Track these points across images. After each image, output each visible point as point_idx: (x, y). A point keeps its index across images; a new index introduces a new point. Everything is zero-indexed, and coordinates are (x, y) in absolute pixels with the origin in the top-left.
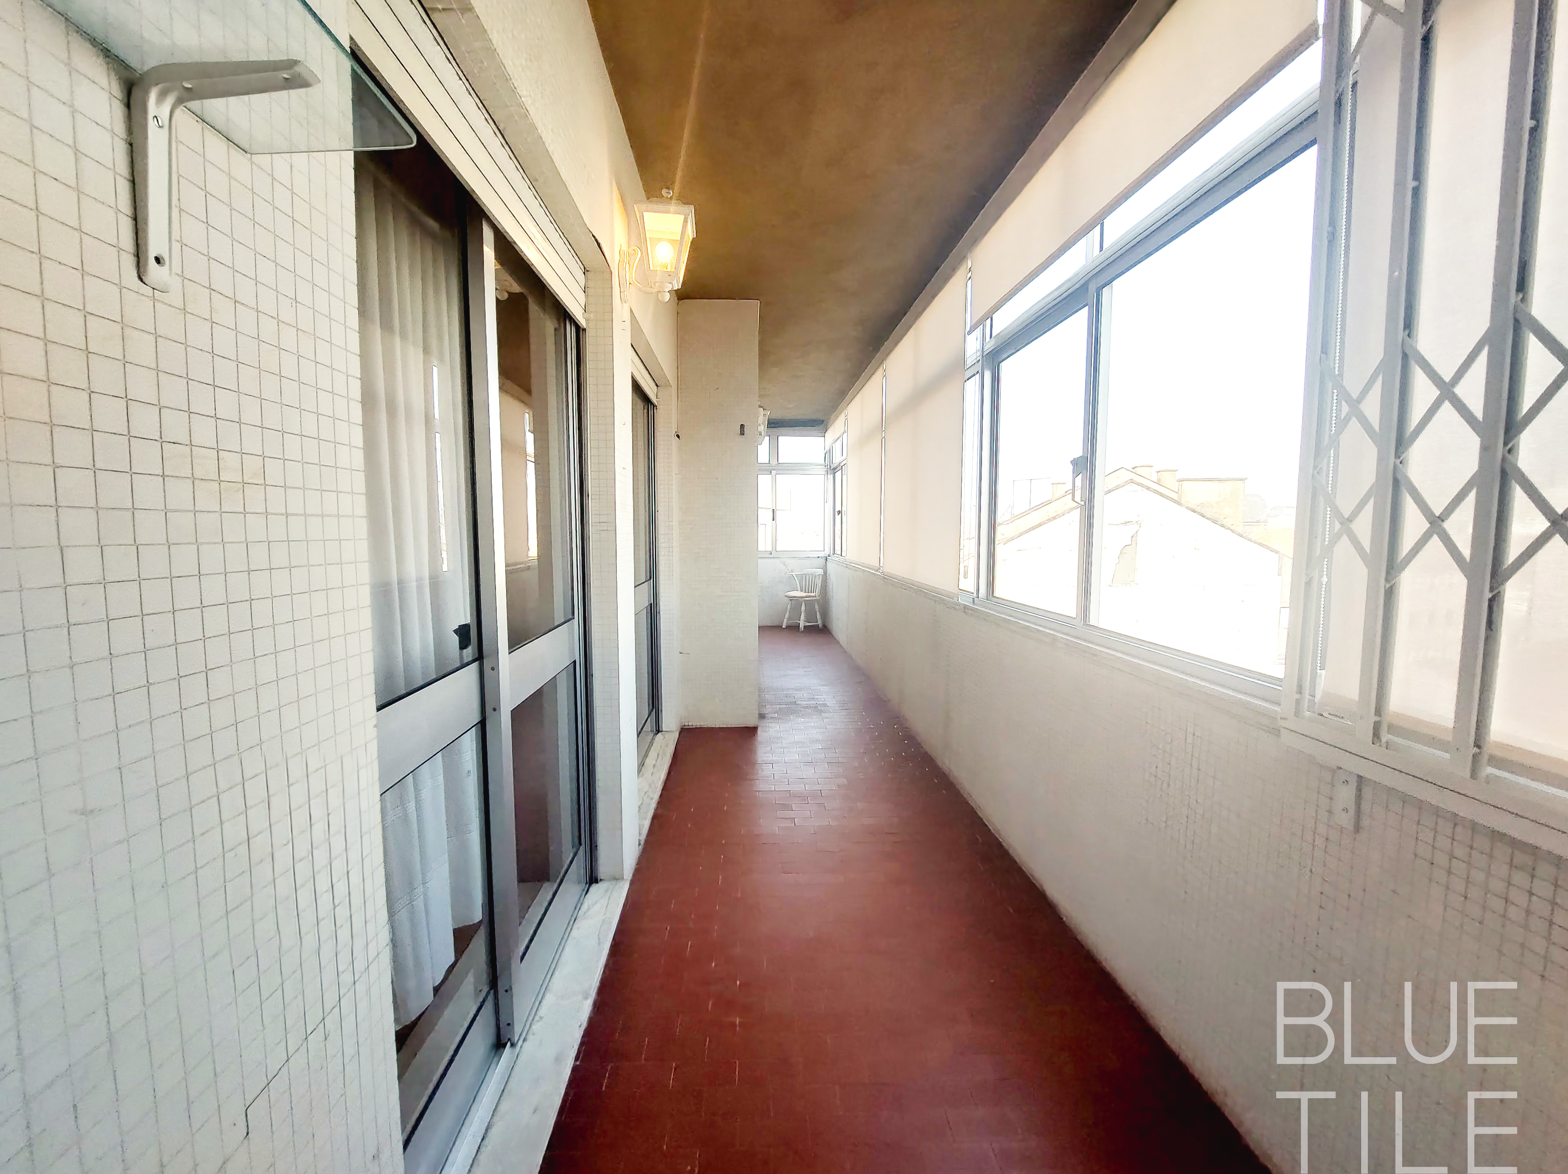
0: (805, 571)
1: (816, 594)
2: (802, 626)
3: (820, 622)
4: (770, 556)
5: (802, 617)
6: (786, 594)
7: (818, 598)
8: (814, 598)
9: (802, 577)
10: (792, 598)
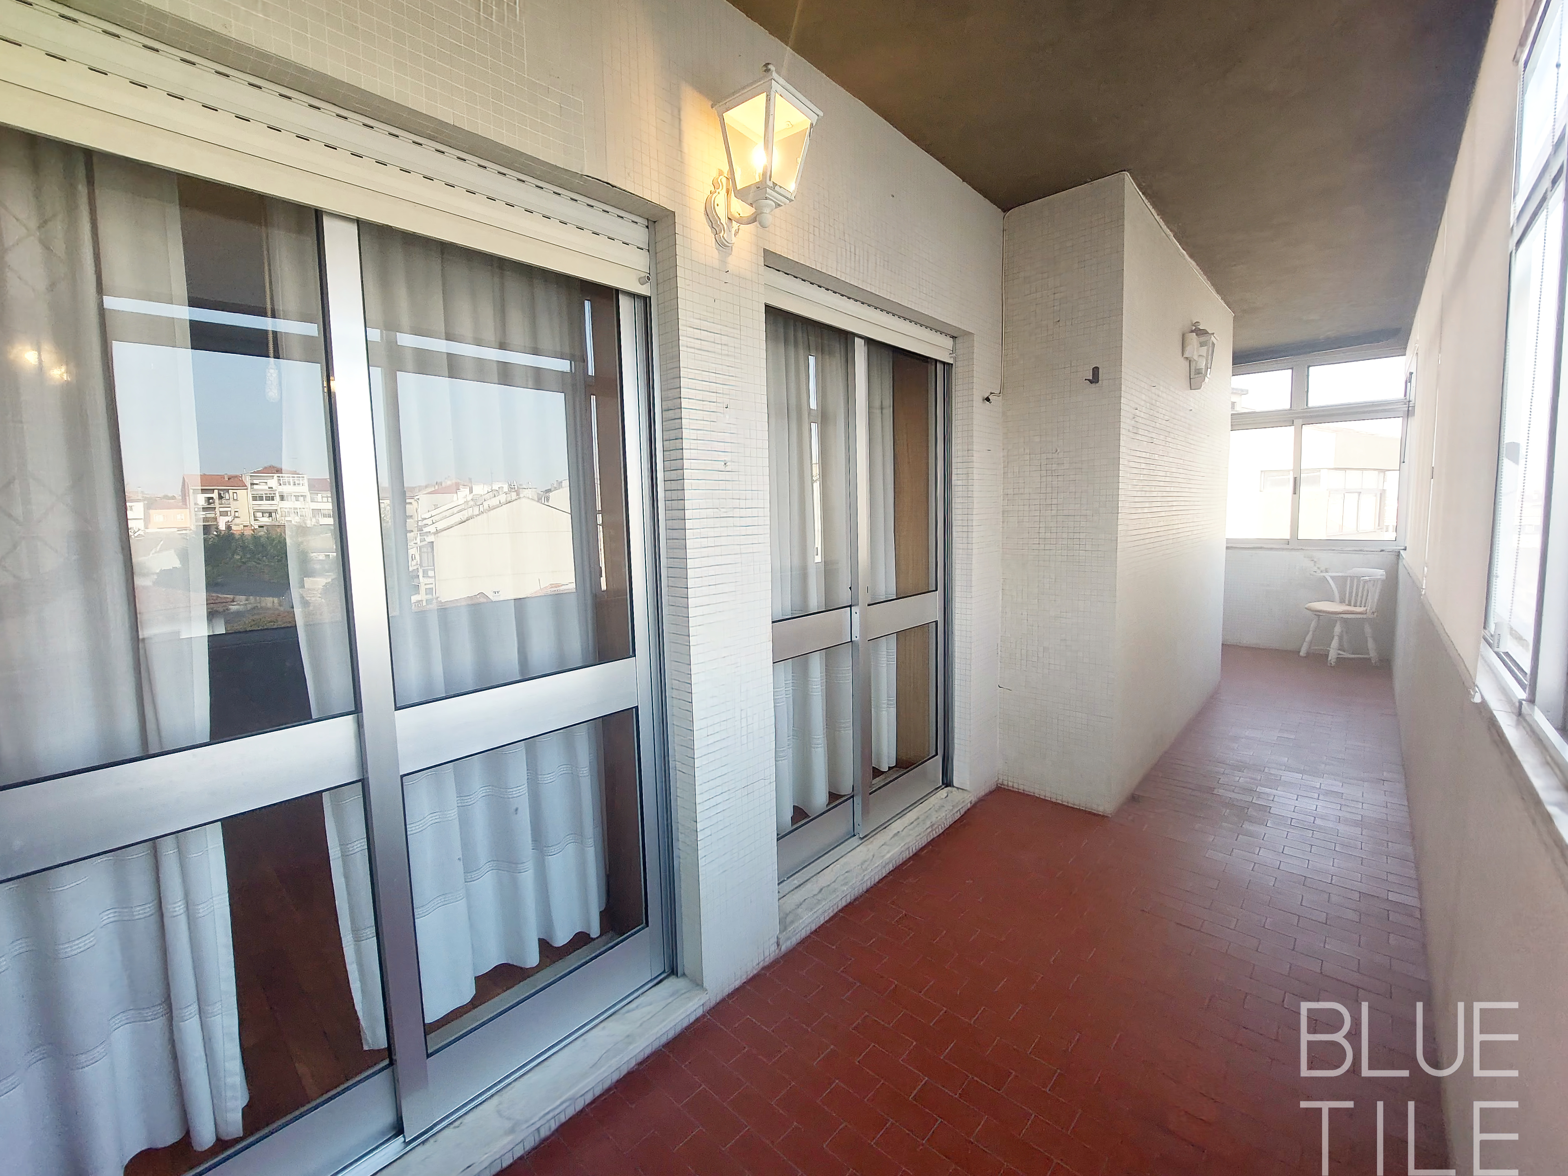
0: (1350, 572)
1: (1368, 607)
2: (1333, 655)
3: (1373, 654)
4: (1287, 546)
5: (1335, 643)
6: (1307, 606)
7: (1371, 616)
8: (1364, 616)
9: (1342, 581)
10: (1318, 613)
